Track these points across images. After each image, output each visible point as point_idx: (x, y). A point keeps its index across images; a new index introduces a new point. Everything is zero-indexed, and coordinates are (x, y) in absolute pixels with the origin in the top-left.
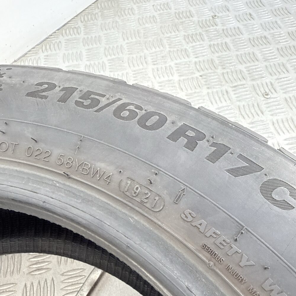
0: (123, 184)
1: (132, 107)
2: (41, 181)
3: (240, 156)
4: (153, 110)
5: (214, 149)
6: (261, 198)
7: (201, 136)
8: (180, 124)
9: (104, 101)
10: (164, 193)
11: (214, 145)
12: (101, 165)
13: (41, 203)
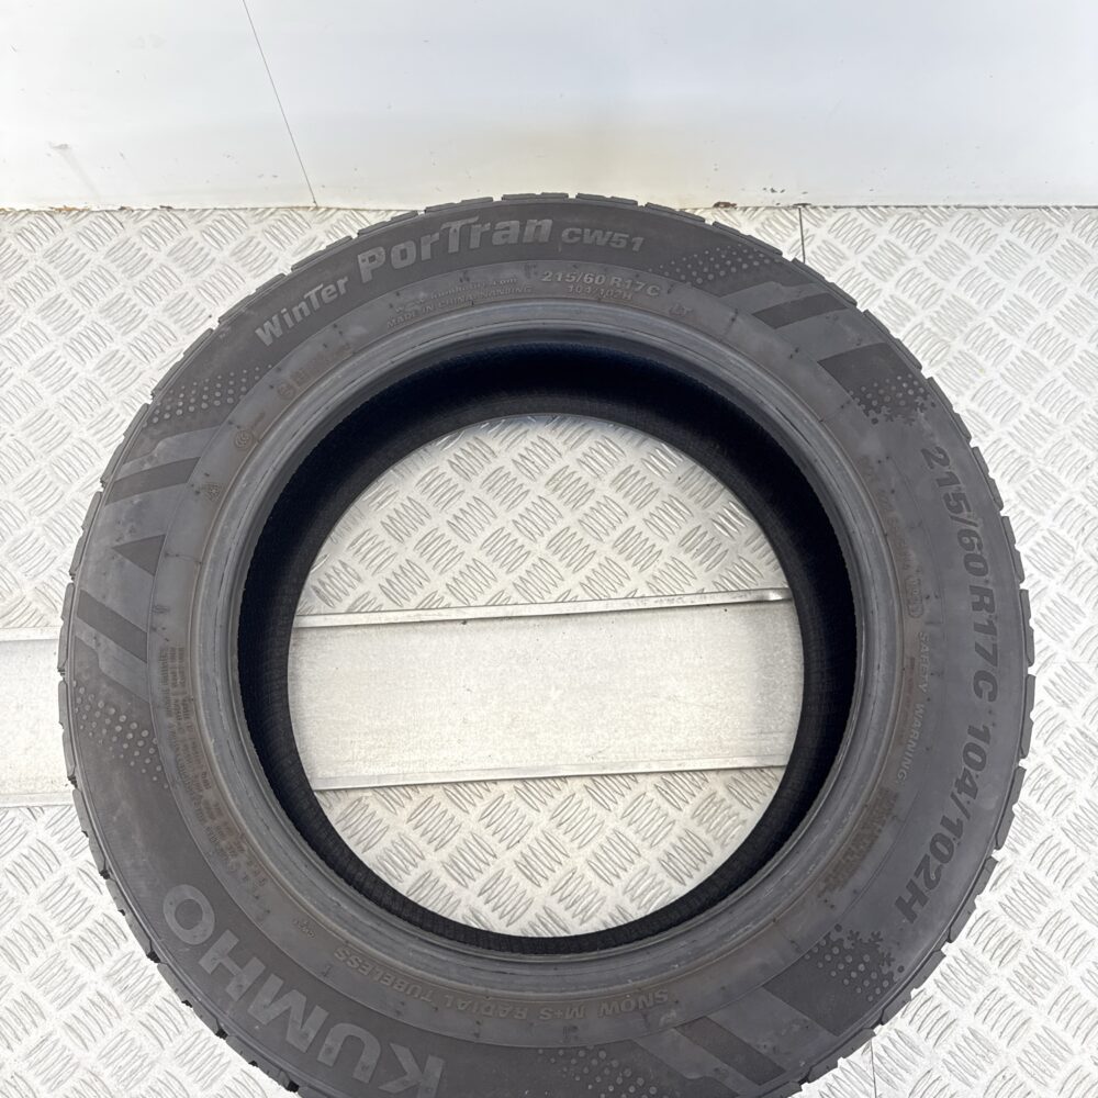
0: (911, 579)
1: (976, 540)
2: (866, 517)
3: (995, 646)
4: (986, 558)
5: (986, 624)
6: (973, 673)
7: (990, 608)
8: (990, 587)
9: (965, 514)
10: (927, 611)
11: (990, 622)
12: (913, 555)
13: (851, 531)
